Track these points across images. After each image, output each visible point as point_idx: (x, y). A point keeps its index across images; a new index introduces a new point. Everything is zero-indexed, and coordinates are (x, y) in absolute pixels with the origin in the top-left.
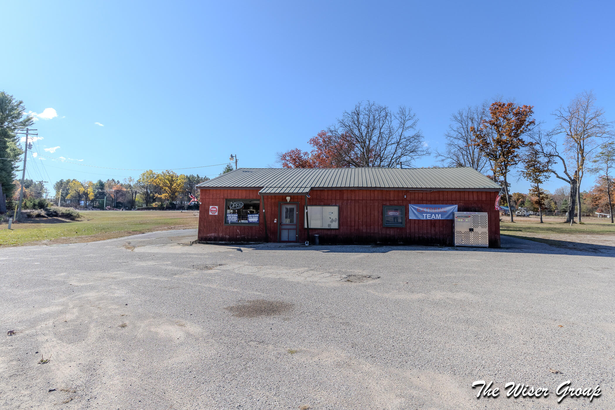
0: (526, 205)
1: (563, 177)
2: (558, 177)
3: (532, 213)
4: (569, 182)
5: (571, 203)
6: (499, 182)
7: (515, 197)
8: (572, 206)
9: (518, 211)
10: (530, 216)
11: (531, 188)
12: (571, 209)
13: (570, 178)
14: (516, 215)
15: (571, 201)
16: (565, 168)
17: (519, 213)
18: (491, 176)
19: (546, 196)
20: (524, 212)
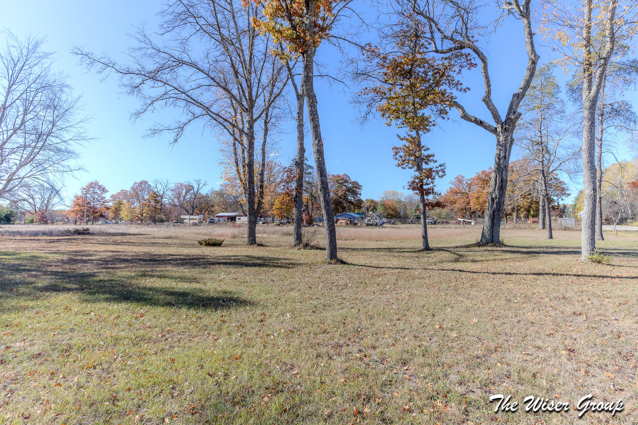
0: (378, 210)
1: (480, 117)
2: (466, 117)
3: (386, 221)
4: (495, 131)
5: (497, 191)
6: (350, 183)
7: (368, 204)
8: (499, 198)
9: (368, 218)
10: (384, 225)
11: (401, 144)
12: (495, 206)
13: (496, 116)
14: (365, 224)
15: (496, 184)
16: (489, 85)
17: (369, 220)
18: (341, 175)
19: (440, 166)
20: (376, 219)
